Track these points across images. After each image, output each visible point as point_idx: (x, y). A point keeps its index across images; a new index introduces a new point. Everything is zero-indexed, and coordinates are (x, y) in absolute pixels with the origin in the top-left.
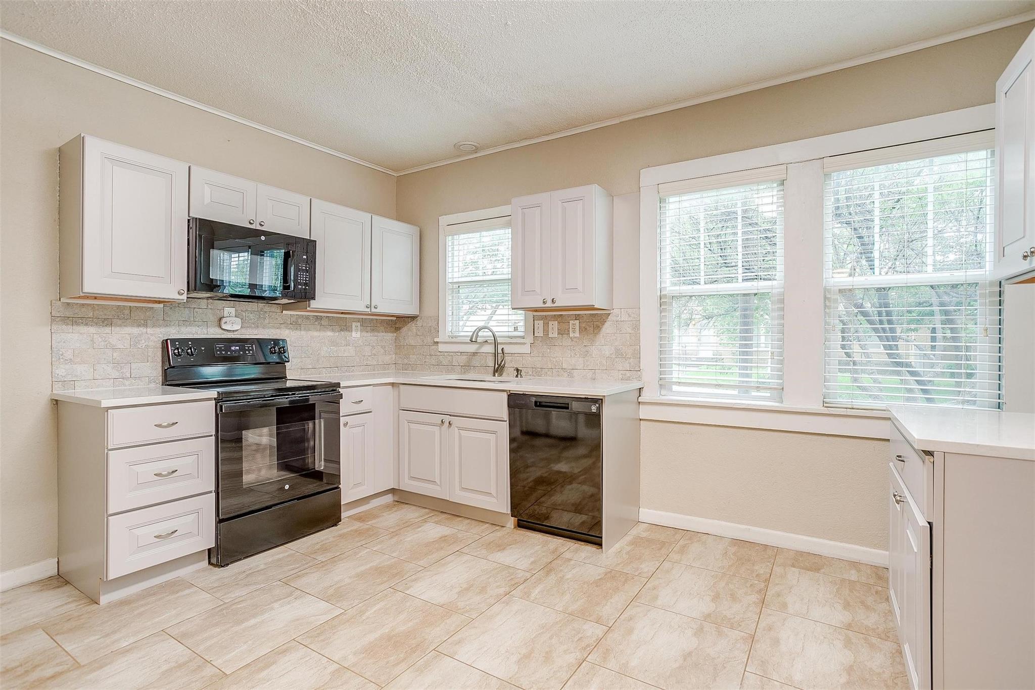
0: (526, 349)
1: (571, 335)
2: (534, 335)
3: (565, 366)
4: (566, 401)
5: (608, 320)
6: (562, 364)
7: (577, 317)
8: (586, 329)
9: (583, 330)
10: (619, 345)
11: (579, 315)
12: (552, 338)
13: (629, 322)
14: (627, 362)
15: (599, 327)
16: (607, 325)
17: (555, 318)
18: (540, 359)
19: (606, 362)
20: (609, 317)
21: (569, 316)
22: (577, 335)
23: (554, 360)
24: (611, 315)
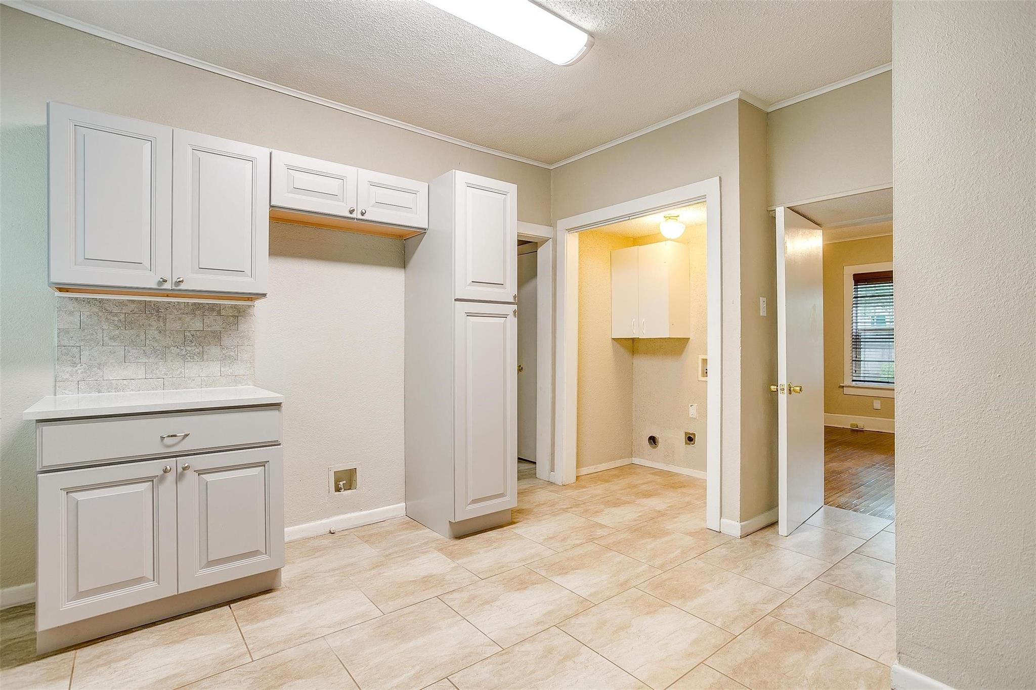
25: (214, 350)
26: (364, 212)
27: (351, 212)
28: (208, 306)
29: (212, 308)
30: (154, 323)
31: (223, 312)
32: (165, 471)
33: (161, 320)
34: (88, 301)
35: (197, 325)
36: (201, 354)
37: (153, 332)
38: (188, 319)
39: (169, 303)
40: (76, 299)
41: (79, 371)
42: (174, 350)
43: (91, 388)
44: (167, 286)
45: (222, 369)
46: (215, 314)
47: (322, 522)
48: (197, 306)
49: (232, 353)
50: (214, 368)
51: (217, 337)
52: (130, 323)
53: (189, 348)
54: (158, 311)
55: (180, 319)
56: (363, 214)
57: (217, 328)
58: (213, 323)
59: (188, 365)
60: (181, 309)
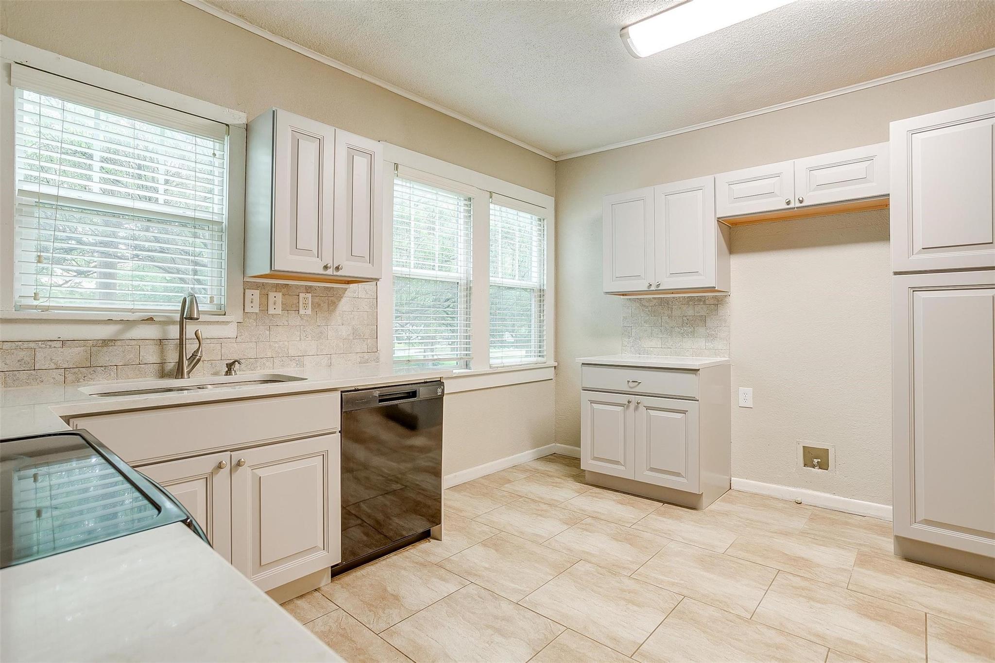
0: (230, 331)
1: (302, 312)
2: (244, 310)
3: (292, 352)
4: (414, 388)
5: (345, 295)
6: (288, 350)
7: (308, 289)
8: (320, 305)
9: (316, 306)
10: (357, 325)
11: (310, 287)
12: (273, 315)
13: (366, 300)
14: (365, 343)
15: (335, 303)
16: (344, 300)
17: (277, 287)
18: (253, 345)
19: (344, 345)
20: (346, 292)
21: (297, 287)
22: (309, 312)
23: (277, 345)
24: (348, 290)
25: (701, 330)
26: (801, 199)
27: (788, 203)
28: (697, 298)
29: (700, 299)
30: (666, 312)
31: (707, 302)
32: (629, 402)
33: (670, 309)
34: (635, 300)
35: (690, 312)
36: (693, 333)
37: (665, 318)
38: (685, 308)
39: (674, 298)
40: (630, 299)
41: (631, 341)
42: (677, 329)
43: (636, 352)
44: (653, 288)
45: (707, 344)
46: (702, 303)
47: (788, 488)
48: (691, 299)
49: (713, 332)
50: (701, 343)
51: (703, 320)
52: (654, 312)
53: (686, 329)
54: (668, 304)
55: (680, 308)
56: (801, 202)
57: (703, 313)
58: (701, 310)
59: (685, 340)
60: (680, 301)
